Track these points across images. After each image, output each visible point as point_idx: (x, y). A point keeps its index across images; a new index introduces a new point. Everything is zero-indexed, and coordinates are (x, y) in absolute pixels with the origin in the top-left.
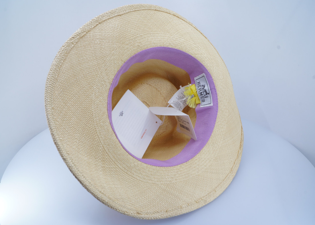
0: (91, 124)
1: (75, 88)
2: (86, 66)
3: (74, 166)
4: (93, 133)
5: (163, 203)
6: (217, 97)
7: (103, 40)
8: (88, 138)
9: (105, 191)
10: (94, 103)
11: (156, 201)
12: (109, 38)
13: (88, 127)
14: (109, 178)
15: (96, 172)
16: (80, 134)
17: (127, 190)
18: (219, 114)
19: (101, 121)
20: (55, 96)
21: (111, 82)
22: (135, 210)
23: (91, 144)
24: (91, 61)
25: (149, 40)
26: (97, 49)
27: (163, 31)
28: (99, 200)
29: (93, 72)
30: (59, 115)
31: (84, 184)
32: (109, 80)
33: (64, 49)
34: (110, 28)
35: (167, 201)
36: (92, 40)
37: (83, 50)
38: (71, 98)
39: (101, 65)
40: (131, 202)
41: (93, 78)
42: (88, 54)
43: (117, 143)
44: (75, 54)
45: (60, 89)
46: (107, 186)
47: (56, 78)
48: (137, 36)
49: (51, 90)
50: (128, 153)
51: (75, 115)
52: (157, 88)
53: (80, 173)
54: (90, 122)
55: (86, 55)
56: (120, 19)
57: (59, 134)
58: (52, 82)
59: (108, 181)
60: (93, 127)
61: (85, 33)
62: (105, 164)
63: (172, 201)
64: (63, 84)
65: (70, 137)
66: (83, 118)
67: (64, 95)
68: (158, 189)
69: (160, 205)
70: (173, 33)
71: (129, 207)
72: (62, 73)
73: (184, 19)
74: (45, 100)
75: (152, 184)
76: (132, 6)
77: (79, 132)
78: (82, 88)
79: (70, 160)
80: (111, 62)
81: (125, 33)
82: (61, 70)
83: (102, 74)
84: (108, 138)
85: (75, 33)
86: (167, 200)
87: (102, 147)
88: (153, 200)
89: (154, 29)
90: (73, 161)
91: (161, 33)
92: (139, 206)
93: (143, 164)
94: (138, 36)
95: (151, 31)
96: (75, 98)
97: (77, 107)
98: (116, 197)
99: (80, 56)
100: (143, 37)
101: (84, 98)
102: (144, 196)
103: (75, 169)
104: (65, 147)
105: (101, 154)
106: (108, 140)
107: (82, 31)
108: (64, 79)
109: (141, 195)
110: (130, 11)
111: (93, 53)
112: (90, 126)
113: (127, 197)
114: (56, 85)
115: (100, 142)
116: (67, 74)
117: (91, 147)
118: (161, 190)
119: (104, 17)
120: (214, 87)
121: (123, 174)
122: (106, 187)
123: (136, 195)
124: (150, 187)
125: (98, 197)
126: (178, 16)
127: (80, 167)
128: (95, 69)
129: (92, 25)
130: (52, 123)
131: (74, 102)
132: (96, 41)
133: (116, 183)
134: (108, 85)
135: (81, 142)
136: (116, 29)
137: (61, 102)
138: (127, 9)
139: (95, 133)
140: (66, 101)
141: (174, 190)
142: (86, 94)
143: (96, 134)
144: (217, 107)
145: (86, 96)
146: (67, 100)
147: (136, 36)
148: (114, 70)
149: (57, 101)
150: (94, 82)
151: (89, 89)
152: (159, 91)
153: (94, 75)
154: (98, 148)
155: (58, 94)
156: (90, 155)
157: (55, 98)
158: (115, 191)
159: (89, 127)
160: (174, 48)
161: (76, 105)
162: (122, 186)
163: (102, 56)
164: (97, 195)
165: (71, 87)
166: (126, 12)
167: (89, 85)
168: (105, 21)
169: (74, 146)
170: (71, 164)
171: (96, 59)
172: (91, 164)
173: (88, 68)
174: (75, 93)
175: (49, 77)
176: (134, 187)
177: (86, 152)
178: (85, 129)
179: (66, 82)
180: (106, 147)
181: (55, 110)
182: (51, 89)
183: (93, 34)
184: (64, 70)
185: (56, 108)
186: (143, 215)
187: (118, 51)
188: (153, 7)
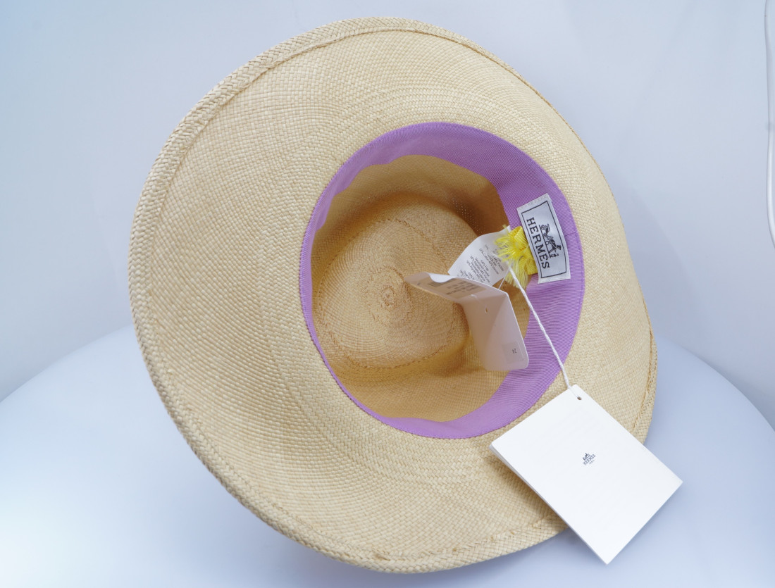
0: (255, 328)
1: (211, 237)
2: (239, 178)
3: (205, 441)
4: (261, 353)
5: (444, 531)
6: (581, 255)
7: (280, 109)
8: (246, 366)
9: (286, 503)
10: (263, 272)
11: (425, 528)
12: (296, 105)
13: (246, 337)
14: (300, 469)
15: (266, 453)
16: (223, 356)
17: (347, 500)
18: (587, 299)
19: (281, 321)
20: (155, 262)
21: (309, 216)
22: (370, 549)
23: (256, 382)
24: (251, 164)
25: (404, 105)
26: (266, 133)
27: (439, 82)
28: (272, 525)
29: (259, 193)
30: (167, 309)
31: (232, 484)
32: (304, 212)
33: (177, 139)
34: (298, 78)
35: (455, 526)
36: (251, 112)
37: (230, 139)
38: (199, 264)
39: (279, 174)
40: (359, 531)
41: (259, 208)
42: (244, 148)
43: (325, 377)
44: (208, 150)
45: (170, 242)
46: (294, 491)
47: (157, 214)
48: (372, 94)
49: (144, 244)
50: (353, 404)
51: (211, 307)
52: (424, 233)
53: (220, 459)
54: (253, 323)
55: (237, 149)
56: (323, 56)
57: (165, 359)
58: (148, 225)
59: (298, 476)
60: (261, 336)
61: (232, 95)
62: (292, 434)
63: (468, 526)
64: (177, 229)
65: (195, 366)
66: (232, 315)
67: (181, 257)
68: (432, 498)
69: (436, 536)
70: (465, 89)
71: (354, 542)
72: (174, 201)
73: (491, 56)
74: (130, 271)
75: (416, 485)
76: (352, 23)
77: (222, 352)
78: (230, 235)
79: (195, 426)
80: (306, 165)
81: (338, 88)
82: (171, 193)
83: (283, 196)
84: (300, 365)
85: (205, 96)
86: (455, 523)
87: (285, 390)
88: (419, 525)
89: (416, 79)
90: (202, 428)
91: (435, 87)
92: (381, 539)
93: (393, 430)
94: (374, 95)
95: (407, 82)
96: (210, 261)
97: (217, 287)
98: (318, 518)
99: (223, 154)
100: (388, 98)
101: (235, 262)
102: (395, 515)
103: (206, 449)
104: (181, 391)
105: (281, 407)
106: (299, 370)
107: (225, 91)
108: (179, 216)
109: (385, 514)
110: (347, 34)
111: (257, 143)
112: (251, 335)
113: (346, 518)
114: (157, 232)
115: (278, 375)
116: (186, 202)
117: (254, 390)
118: (438, 499)
119: (280, 54)
120: (575, 229)
121: (339, 459)
122: (290, 494)
123: (373, 513)
124: (410, 493)
125: (268, 519)
126: (476, 48)
127: (220, 443)
128: (263, 184)
129: (250, 74)
130: (146, 331)
131: (209, 273)
132: (262, 114)
133: (319, 484)
134: (300, 224)
135: (228, 377)
136: (313, 80)
137: (173, 274)
138: (340, 31)
139: (267, 351)
140: (186, 272)
141: (473, 498)
142: (241, 252)
143: (267, 354)
144: (583, 281)
145: (240, 257)
146: (190, 269)
147: (369, 96)
148: (316, 185)
149: (162, 273)
150: (262, 217)
151: (247, 237)
152: (428, 240)
153: (262, 199)
154: (275, 391)
155: (164, 255)
156: (251, 409)
157: (155, 266)
158: (314, 503)
159: (248, 336)
160: (470, 125)
161: (214, 282)
162: (334, 491)
163: (281, 151)
164: (267, 513)
165: (200, 234)
166: (338, 38)
167: (249, 228)
168: (283, 62)
169: (206, 390)
170: (197, 435)
171: (266, 159)
172: (253, 433)
173: (245, 183)
174: (210, 249)
175: (138, 213)
176: (366, 493)
177: (240, 402)
178: (237, 342)
179: (184, 221)
180: (296, 389)
181: (155, 297)
182: (145, 242)
183: (254, 97)
184: (180, 192)
185: (160, 290)
186: (392, 562)
187: (324, 135)
188: (409, 25)
